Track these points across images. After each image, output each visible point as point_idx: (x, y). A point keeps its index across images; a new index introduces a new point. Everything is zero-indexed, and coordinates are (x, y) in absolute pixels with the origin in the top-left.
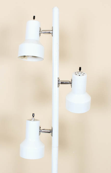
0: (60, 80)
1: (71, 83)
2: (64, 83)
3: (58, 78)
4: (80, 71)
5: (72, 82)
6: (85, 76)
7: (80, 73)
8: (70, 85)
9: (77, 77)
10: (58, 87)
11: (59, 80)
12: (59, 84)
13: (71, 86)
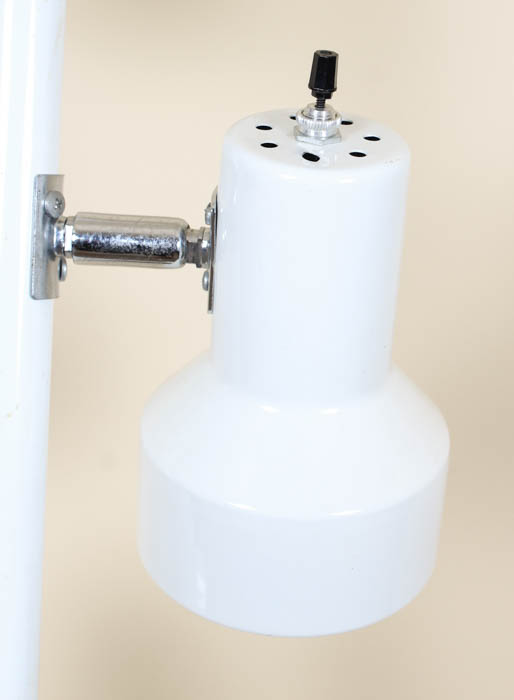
0: (67, 213)
1: (198, 253)
2: (118, 241)
3: (49, 187)
4: (320, 105)
5: (213, 241)
6: (380, 172)
7: (317, 133)
8: (192, 273)
9: (284, 173)
10: (45, 288)
11: (61, 203)
12: (53, 253)
13: (210, 287)
